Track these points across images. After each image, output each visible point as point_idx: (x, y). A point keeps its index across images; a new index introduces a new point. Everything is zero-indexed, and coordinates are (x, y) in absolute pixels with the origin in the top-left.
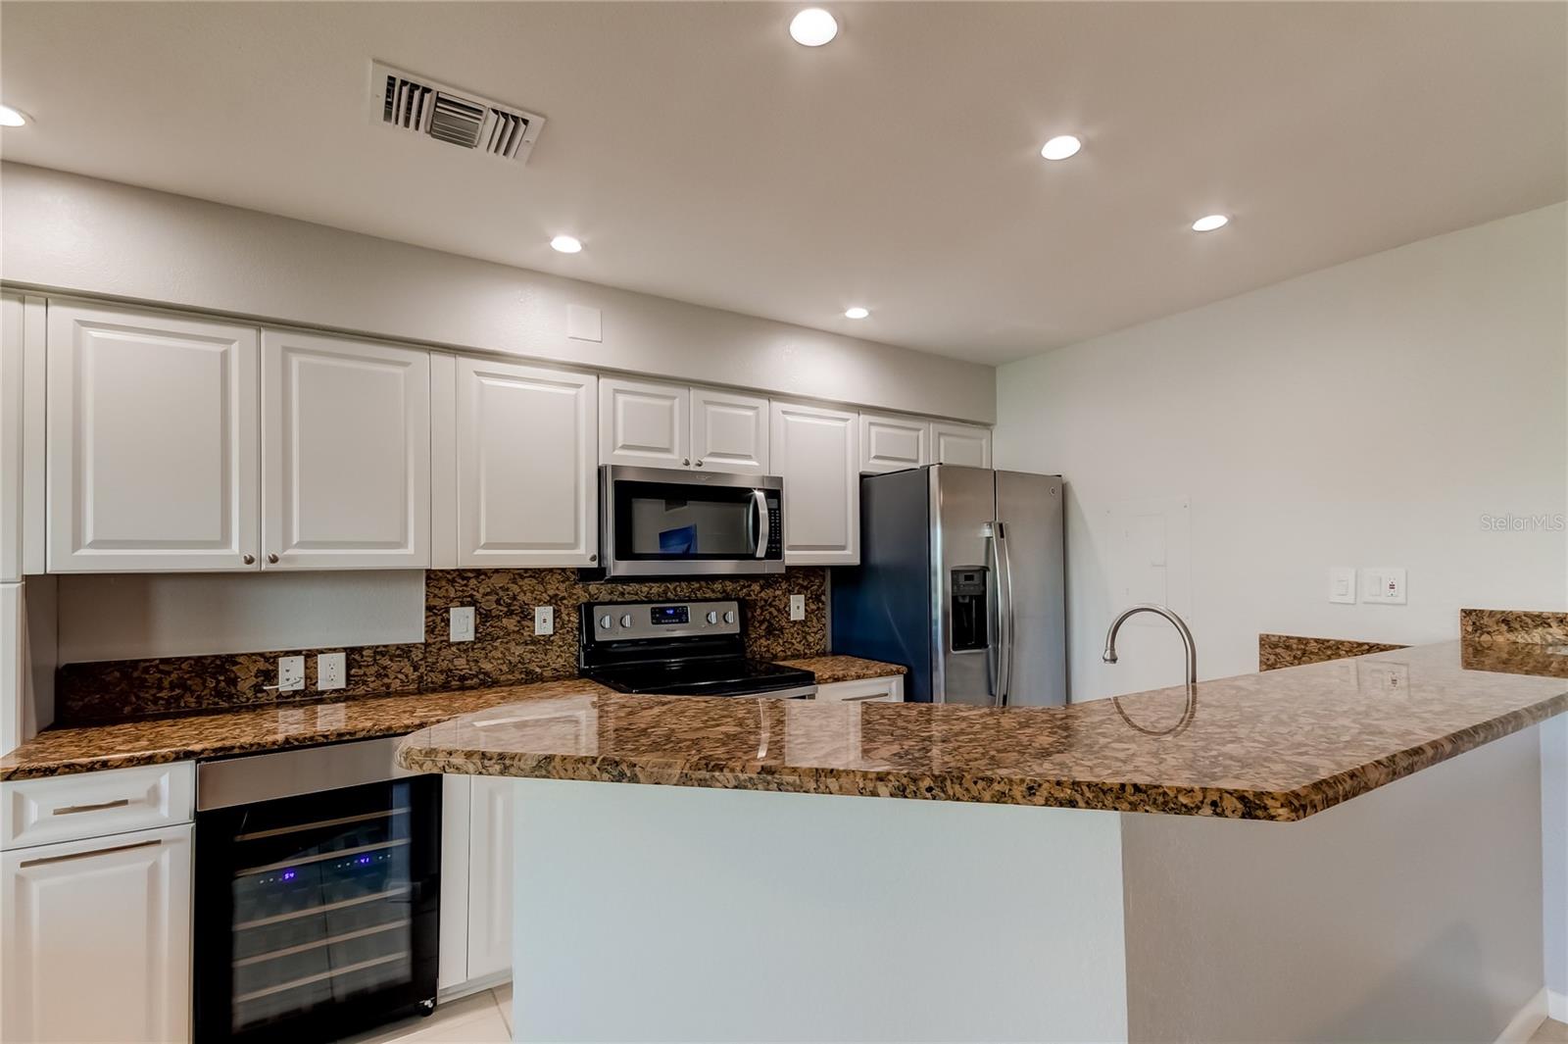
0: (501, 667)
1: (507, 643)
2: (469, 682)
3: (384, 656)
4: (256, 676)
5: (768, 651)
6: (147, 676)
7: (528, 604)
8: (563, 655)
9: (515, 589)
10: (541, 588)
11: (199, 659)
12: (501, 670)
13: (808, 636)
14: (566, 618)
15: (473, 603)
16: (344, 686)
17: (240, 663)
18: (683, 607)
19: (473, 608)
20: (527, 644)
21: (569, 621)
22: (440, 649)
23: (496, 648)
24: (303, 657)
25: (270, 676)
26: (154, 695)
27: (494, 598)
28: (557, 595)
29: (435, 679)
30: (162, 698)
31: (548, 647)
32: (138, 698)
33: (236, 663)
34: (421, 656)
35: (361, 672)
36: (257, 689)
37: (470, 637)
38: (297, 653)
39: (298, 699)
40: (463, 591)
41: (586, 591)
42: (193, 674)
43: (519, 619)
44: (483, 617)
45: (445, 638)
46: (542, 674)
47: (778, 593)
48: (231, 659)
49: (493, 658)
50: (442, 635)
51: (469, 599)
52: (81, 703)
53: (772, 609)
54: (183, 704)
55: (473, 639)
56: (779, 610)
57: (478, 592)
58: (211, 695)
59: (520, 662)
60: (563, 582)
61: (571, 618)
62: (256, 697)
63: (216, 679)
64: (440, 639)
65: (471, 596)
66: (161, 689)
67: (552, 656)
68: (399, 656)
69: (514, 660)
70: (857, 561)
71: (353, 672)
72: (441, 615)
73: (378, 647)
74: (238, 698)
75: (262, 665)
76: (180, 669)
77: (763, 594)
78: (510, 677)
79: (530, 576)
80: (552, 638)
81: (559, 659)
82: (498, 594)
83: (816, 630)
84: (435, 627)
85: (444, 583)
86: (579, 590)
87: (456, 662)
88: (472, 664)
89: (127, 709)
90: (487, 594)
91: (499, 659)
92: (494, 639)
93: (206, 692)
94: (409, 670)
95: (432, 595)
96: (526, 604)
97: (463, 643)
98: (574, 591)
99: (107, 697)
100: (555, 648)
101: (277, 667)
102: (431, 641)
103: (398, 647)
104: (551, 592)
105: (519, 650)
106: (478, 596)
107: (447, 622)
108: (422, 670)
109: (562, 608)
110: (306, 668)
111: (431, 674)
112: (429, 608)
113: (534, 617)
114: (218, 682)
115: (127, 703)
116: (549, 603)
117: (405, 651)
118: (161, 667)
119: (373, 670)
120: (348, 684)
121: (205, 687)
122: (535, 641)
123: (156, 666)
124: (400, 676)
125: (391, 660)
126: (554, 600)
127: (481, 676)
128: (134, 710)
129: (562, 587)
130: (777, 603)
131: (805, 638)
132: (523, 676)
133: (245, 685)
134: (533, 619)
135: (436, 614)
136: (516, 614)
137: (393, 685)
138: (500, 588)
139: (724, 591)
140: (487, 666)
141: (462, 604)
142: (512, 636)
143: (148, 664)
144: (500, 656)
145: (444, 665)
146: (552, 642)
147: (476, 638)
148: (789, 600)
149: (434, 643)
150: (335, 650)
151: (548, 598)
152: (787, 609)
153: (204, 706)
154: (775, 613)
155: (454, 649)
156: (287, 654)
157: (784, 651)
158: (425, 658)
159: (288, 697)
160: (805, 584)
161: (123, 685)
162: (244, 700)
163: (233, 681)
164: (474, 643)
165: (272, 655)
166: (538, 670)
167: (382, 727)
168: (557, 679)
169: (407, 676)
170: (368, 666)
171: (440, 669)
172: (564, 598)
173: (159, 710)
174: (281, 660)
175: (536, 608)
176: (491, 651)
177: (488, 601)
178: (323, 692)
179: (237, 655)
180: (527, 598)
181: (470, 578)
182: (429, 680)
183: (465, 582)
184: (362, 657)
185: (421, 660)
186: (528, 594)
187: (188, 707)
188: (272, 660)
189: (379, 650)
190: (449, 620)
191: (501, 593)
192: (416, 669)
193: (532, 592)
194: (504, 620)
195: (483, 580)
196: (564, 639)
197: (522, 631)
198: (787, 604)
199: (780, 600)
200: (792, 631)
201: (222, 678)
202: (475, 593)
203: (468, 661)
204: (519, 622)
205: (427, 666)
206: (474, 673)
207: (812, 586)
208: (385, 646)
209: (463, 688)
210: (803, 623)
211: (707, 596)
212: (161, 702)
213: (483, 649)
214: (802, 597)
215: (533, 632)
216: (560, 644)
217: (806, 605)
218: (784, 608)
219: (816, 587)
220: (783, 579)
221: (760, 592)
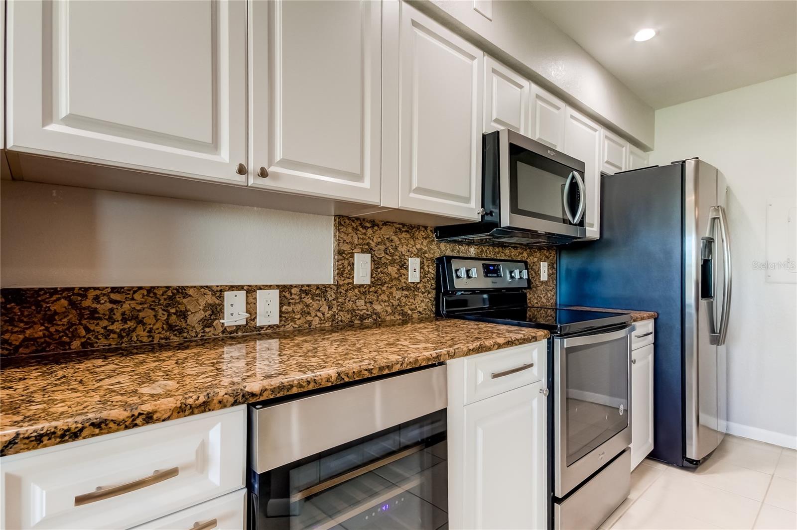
0: (387, 308)
1: (391, 288)
2: (366, 321)
3: (307, 294)
4: (205, 311)
5: (530, 302)
6: (98, 306)
8: (425, 300)
9: (396, 241)
10: (412, 242)
11: (151, 290)
12: (387, 311)
13: (548, 293)
14: (427, 269)
15: (370, 251)
16: (277, 323)
17: (190, 296)
18: (497, 265)
19: (370, 255)
20: (403, 290)
21: (429, 271)
22: (347, 291)
23: (384, 292)
24: (245, 292)
25: (216, 311)
26: (105, 328)
27: (382, 247)
28: (421, 249)
29: (344, 319)
30: (112, 331)
31: (416, 293)
32: (88, 330)
33: (186, 295)
34: (334, 296)
35: (290, 309)
36: (207, 323)
37: (367, 281)
38: (240, 288)
39: (240, 334)
40: (363, 239)
41: (439, 248)
42: (146, 306)
43: (398, 267)
44: (377, 264)
45: (350, 281)
46: (412, 316)
47: (536, 260)
48: (182, 291)
49: (382, 301)
50: (349, 278)
51: (367, 247)
52: (21, 337)
53: (532, 272)
54: (135, 339)
55: (370, 283)
56: (535, 273)
57: (373, 241)
58: (163, 328)
59: (399, 305)
60: (425, 238)
61: (430, 270)
62: (204, 332)
63: (168, 311)
64: (347, 281)
65: (368, 244)
66: (112, 321)
67: (418, 299)
68: (318, 295)
69: (395, 303)
70: (597, 236)
71: (284, 309)
72: (348, 259)
73: (303, 286)
74: (188, 332)
75: (210, 299)
76: (133, 299)
78: (392, 317)
79: (406, 231)
81: (422, 304)
82: (385, 244)
83: (551, 288)
84: (344, 270)
85: (350, 230)
86: (434, 247)
87: (358, 304)
88: (368, 305)
89: (76, 344)
90: (378, 244)
91: (385, 301)
92: (382, 284)
93: (159, 325)
94: (325, 308)
95: (342, 240)
96: (403, 255)
97: (362, 286)
98: (432, 247)
99: (52, 330)
100: (420, 294)
101: (223, 301)
102: (341, 283)
103: (318, 287)
104: (418, 246)
105: (398, 294)
106: (373, 244)
107: (352, 265)
108: (335, 309)
109: (425, 260)
110: (247, 303)
111: (341, 313)
112: (340, 253)
113: (408, 266)
114: (169, 315)
115: (75, 336)
116: (417, 255)
117: (323, 290)
118: (113, 296)
119: (299, 307)
120: (281, 321)
121: (157, 320)
122: (408, 289)
123: (108, 295)
124: (319, 314)
125: (312, 299)
126: (420, 254)
127: (374, 317)
128: (83, 345)
129: (425, 243)
130: (534, 267)
131: (547, 294)
132: (401, 317)
133: (194, 319)
134: (407, 268)
135: (344, 258)
136: (397, 263)
137: (314, 323)
138: (387, 238)
139: (511, 256)
140: (378, 308)
141: (363, 252)
142: (394, 282)
143: (98, 292)
144: (387, 299)
145: (350, 305)
146: (419, 288)
147: (371, 282)
148: (540, 265)
149: (343, 285)
150: (270, 287)
151: (416, 251)
152: (539, 272)
153: (156, 341)
154: (534, 275)
155: (356, 291)
156: (232, 288)
157: (537, 303)
158: (336, 299)
159: (231, 333)
160: (547, 254)
161: (71, 316)
162: (194, 334)
163: (183, 315)
164: (370, 286)
165: (219, 289)
166: (409, 312)
167: (411, 360)
168: (421, 321)
169: (323, 314)
170: (295, 303)
171: (347, 309)
172: (425, 252)
173: (110, 345)
174: (226, 294)
175: (410, 259)
176: (381, 294)
177: (379, 250)
178: (262, 328)
179: (188, 287)
180: (403, 249)
181: (368, 228)
182: (339, 319)
183: (364, 231)
184: (291, 294)
185: (334, 300)
186: (405, 246)
187: (141, 342)
188: (218, 294)
189: (303, 289)
190: (353, 264)
191: (388, 244)
192: (330, 308)
193: (407, 246)
194: (389, 267)
195: (376, 230)
196: (425, 287)
197: (400, 278)
198: (539, 268)
199: (537, 265)
200: (541, 289)
201: (173, 311)
202: (371, 242)
203: (365, 302)
204: (399, 270)
205: (338, 306)
206: (369, 313)
207: (551, 256)
208: (308, 286)
209: (362, 327)
210: (546, 283)
211: (502, 258)
212: (112, 335)
213: (376, 292)
214: (546, 264)
215: (407, 279)
216: (423, 290)
217: (548, 271)
218: (538, 271)
219: (552, 257)
220: (538, 250)
221: (527, 258)
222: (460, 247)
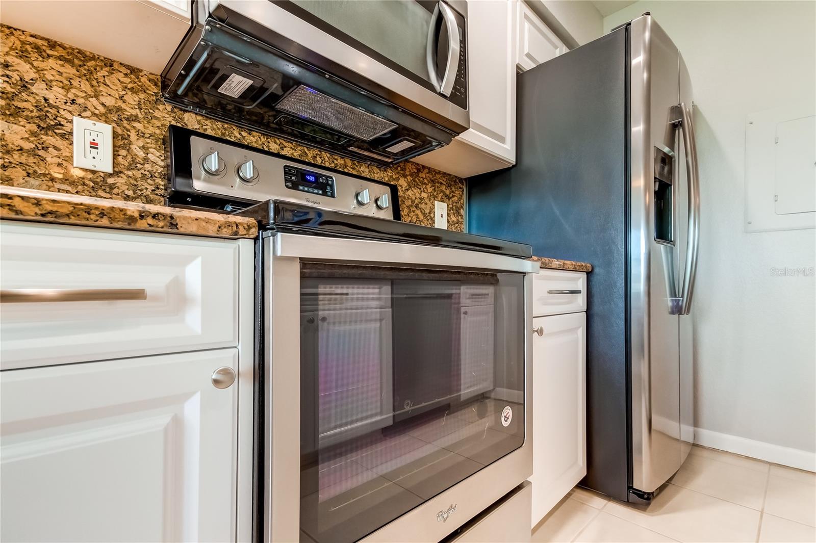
7: (57, 108)
9: (25, 70)
10: (85, 86)
14: (141, 154)
18: (327, 177)
20: (53, 181)
21: (146, 160)
28: (119, 109)
41: (179, 120)
43: (34, 128)
47: (424, 195)
53: (418, 212)
56: (424, 215)
60: (135, 90)
61: (150, 156)
77: (410, 193)
80: (110, 181)
86: (163, 113)
96: (52, 106)
98: (157, 114)
104: (107, 101)
105: (33, 187)
109: (133, 136)
113: (70, 133)
116: (103, 117)
126: (114, 116)
129: (131, 99)
130: (423, 206)
134: (67, 136)
136: (27, 118)
142: (19, 158)
146: (112, 187)
148: (434, 205)
151: (101, 108)
152: (432, 215)
154: (421, 217)
160: (448, 192)
175: (77, 119)
186: (59, 88)
193: (66, 88)
196: (134, 187)
197: (41, 152)
198: (432, 210)
199: (426, 204)
204: (33, 134)
207: (453, 196)
214: (445, 205)
215: (70, 159)
216: (130, 193)
217: (448, 215)
218: (430, 213)
219: (455, 198)
220: (429, 182)
221: (408, 190)
222: (244, 134)
